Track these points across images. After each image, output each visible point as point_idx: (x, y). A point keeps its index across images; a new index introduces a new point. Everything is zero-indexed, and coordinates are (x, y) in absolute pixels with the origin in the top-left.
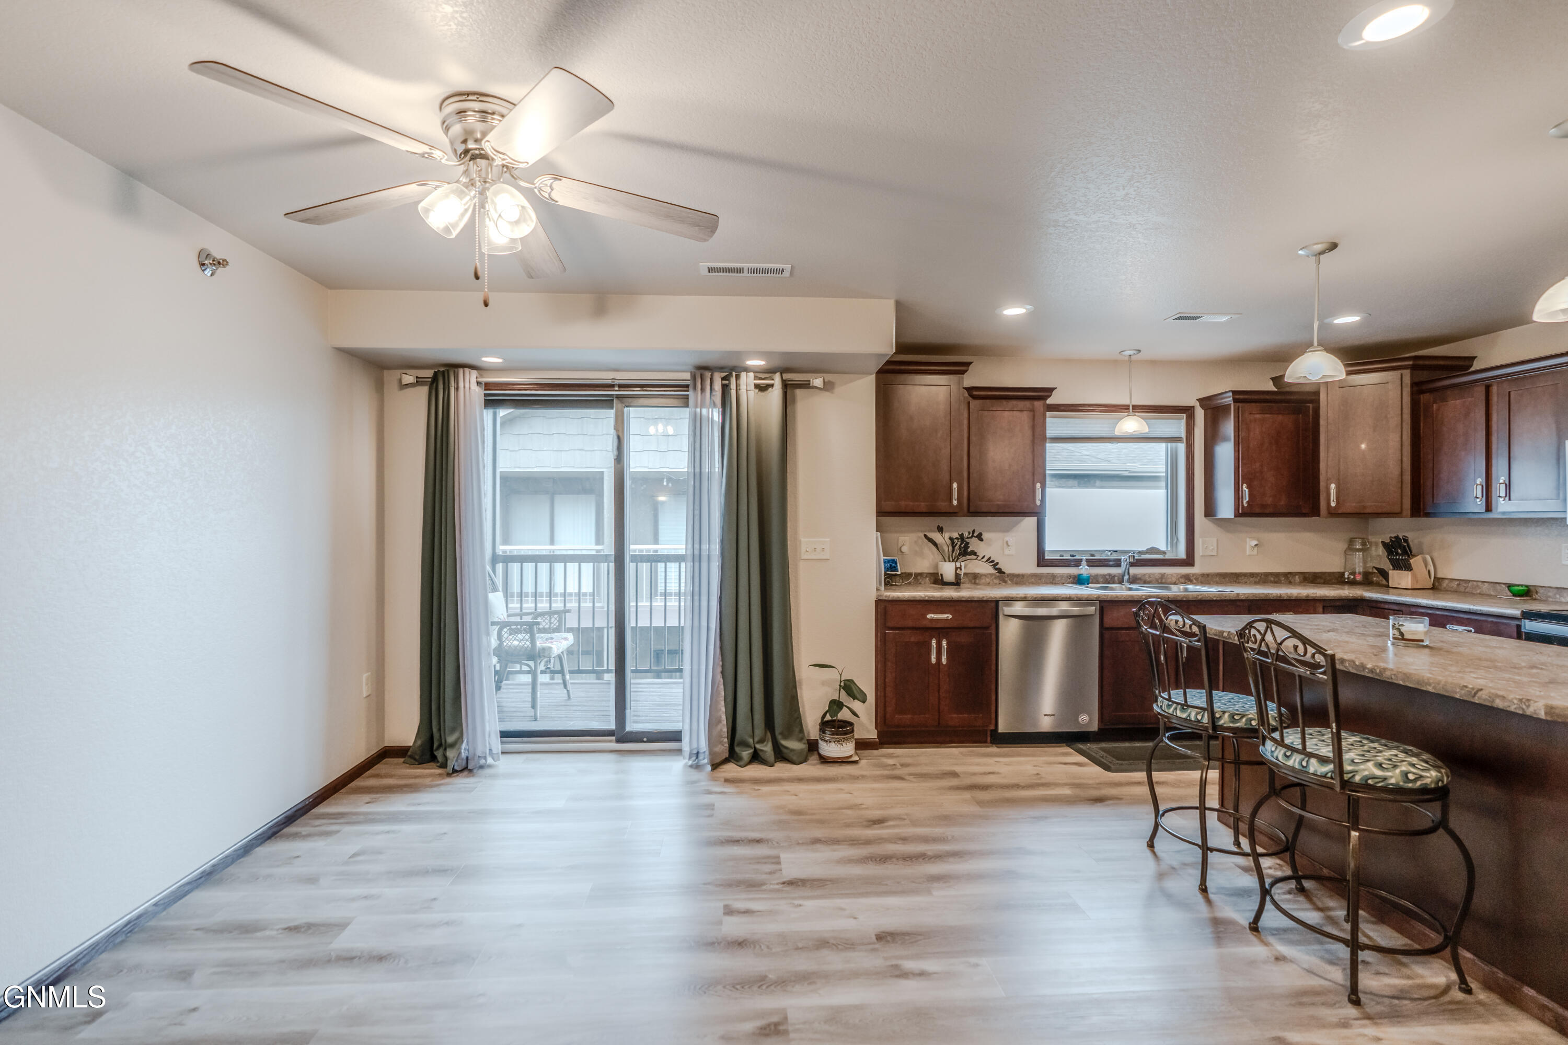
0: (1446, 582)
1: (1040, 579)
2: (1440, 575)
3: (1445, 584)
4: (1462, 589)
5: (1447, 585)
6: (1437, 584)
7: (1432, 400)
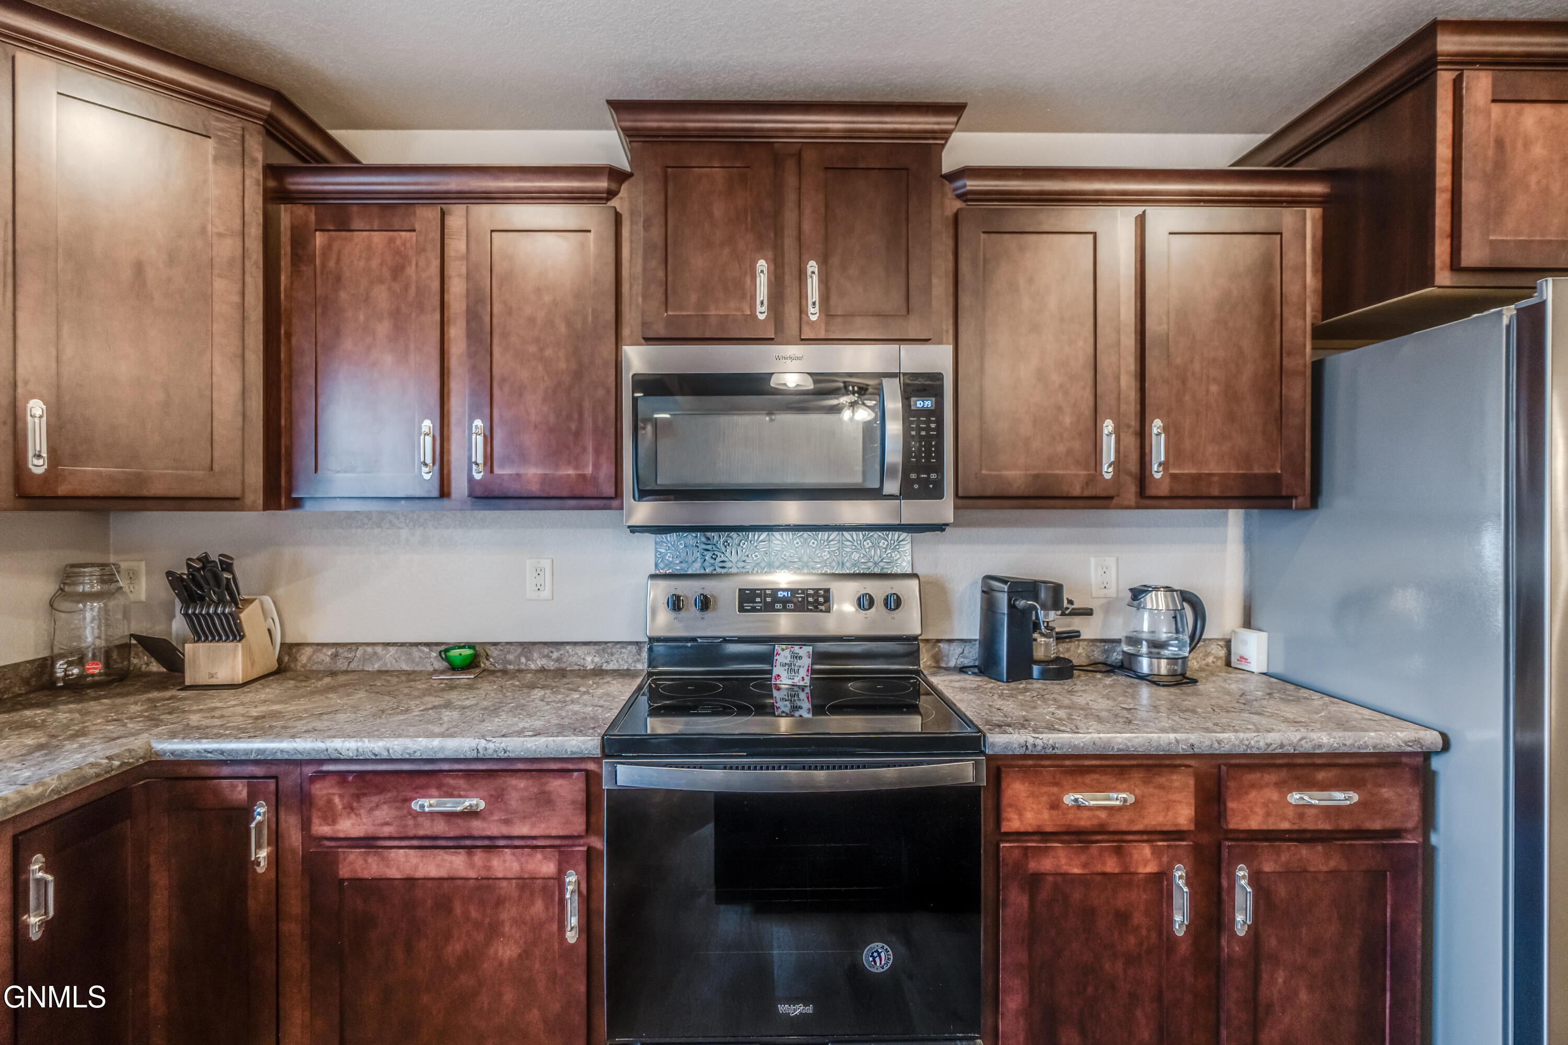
0: (308, 651)
2: (290, 640)
3: (304, 656)
4: (341, 665)
5: (310, 659)
6: (286, 659)
7: (312, 217)
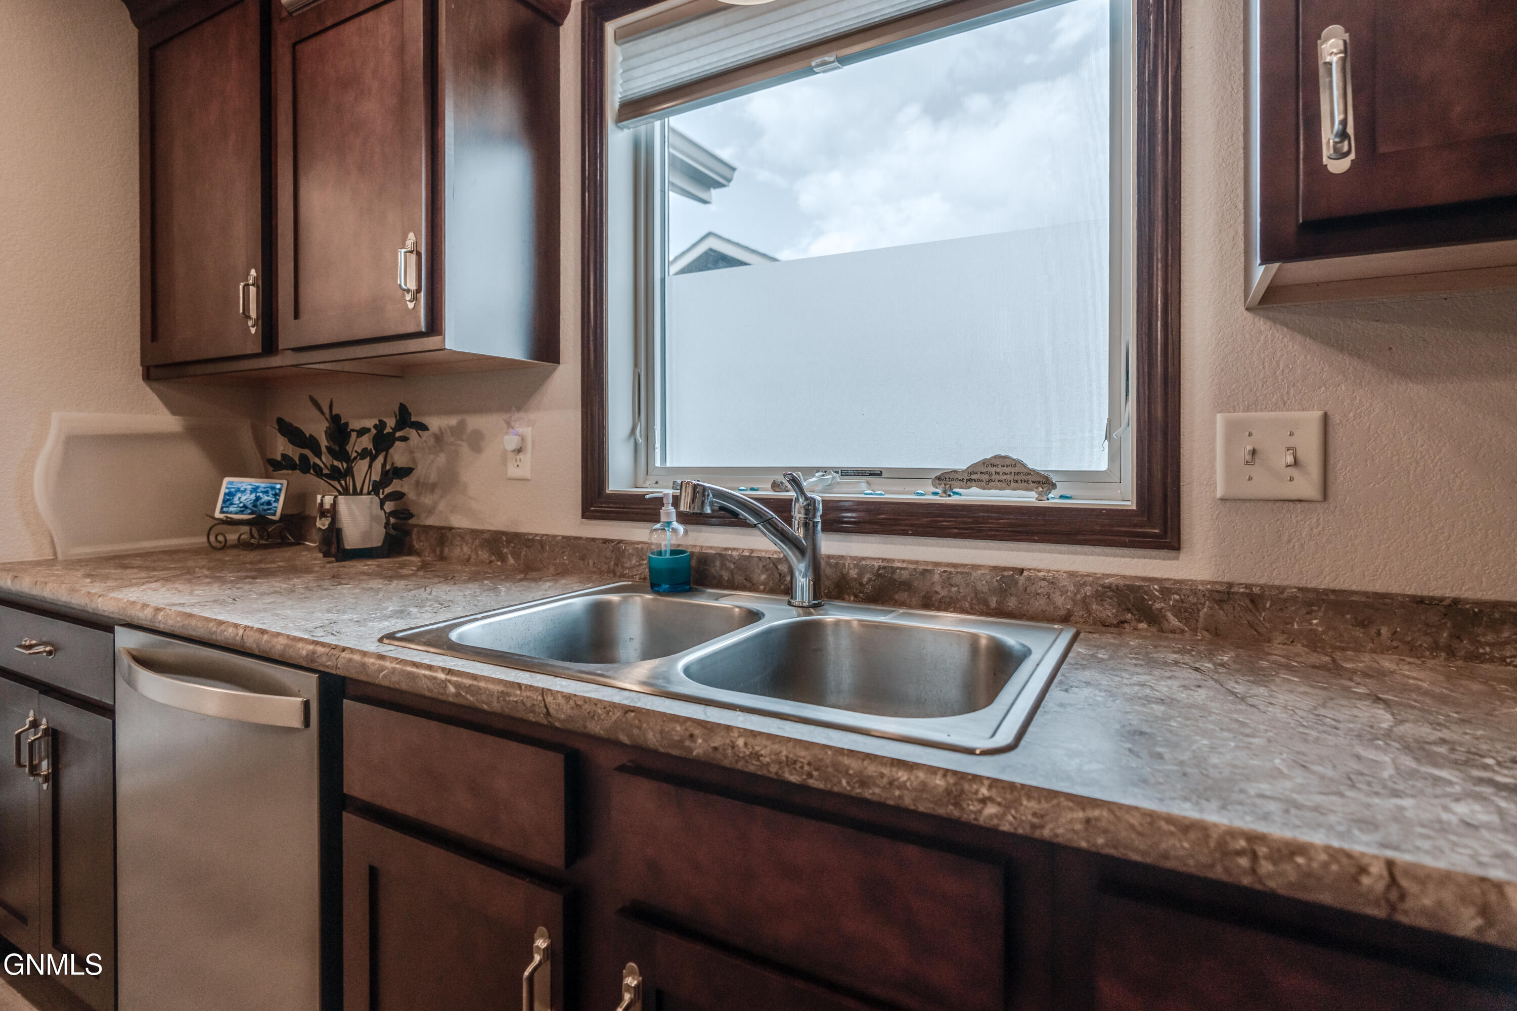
1: (583, 558)
